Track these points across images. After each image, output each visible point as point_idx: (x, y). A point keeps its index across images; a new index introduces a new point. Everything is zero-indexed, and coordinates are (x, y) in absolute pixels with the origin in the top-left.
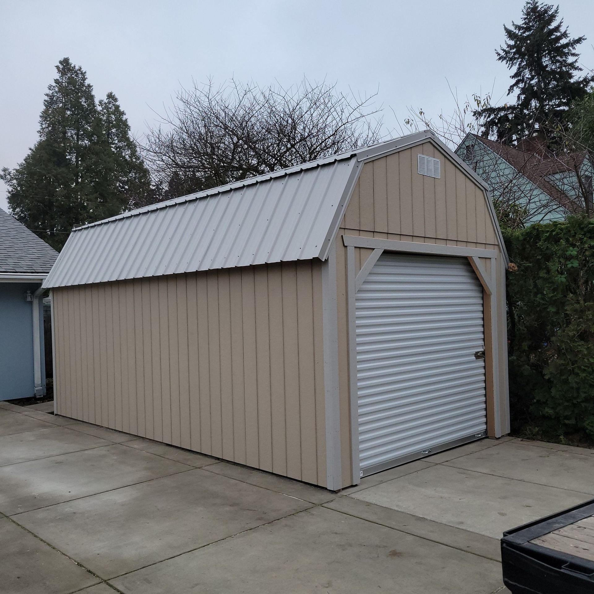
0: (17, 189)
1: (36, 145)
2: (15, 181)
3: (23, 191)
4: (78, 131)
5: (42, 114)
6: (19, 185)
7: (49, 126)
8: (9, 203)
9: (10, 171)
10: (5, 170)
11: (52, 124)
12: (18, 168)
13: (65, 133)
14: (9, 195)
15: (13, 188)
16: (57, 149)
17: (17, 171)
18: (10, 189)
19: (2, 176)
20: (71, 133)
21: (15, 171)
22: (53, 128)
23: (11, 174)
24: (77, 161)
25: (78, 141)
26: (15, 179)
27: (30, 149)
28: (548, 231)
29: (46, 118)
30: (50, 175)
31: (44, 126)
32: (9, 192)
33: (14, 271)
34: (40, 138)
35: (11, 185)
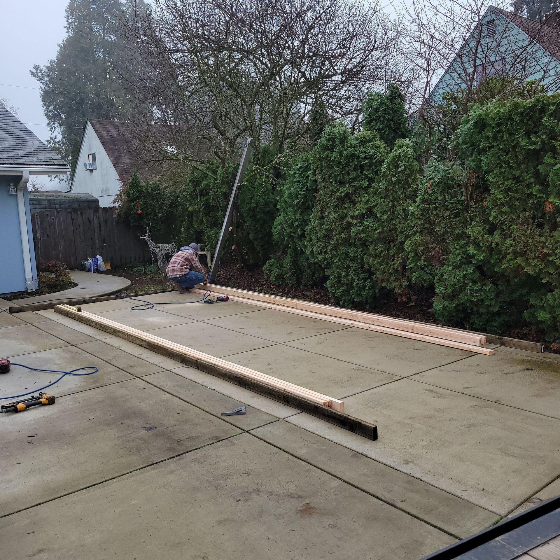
0: (49, 87)
1: (65, 41)
2: (46, 79)
3: (55, 88)
4: (104, 26)
5: (68, 8)
6: (51, 82)
7: (75, 21)
8: (42, 100)
9: (41, 68)
10: (36, 67)
11: (78, 18)
12: (49, 65)
13: (91, 28)
14: (43, 93)
15: (46, 86)
16: (84, 45)
17: (48, 68)
18: (43, 86)
19: (34, 74)
20: (97, 28)
21: (46, 69)
22: (80, 23)
23: (43, 72)
24: (105, 56)
25: (104, 36)
26: (47, 76)
27: (59, 45)
29: (72, 12)
30: (79, 72)
31: (70, 21)
32: (42, 90)
34: (67, 34)
35: (43, 83)
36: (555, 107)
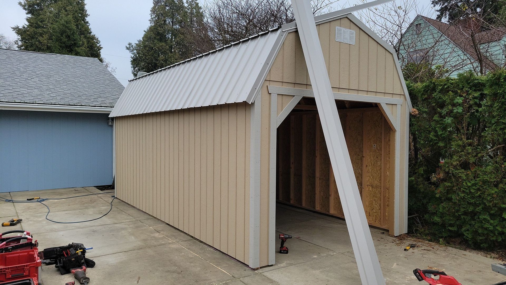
0: (136, 56)
1: (148, 29)
2: (135, 51)
3: (140, 57)
4: (173, 19)
5: (152, 9)
6: (138, 53)
7: (156, 17)
8: (132, 64)
9: (132, 44)
10: (130, 44)
11: (158, 16)
12: (137, 43)
13: (165, 21)
14: (132, 59)
15: (134, 55)
16: (160, 31)
17: (136, 44)
18: (133, 56)
19: (128, 48)
20: (168, 21)
21: (135, 45)
22: (158, 18)
23: (133, 47)
24: (172, 38)
25: (173, 26)
26: (136, 50)
27: (145, 31)
28: (441, 85)
29: (154, 12)
30: (155, 47)
31: (153, 17)
32: (132, 58)
33: (100, 106)
34: (150, 24)
35: (133, 54)
36: (441, 87)
